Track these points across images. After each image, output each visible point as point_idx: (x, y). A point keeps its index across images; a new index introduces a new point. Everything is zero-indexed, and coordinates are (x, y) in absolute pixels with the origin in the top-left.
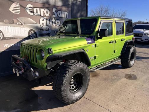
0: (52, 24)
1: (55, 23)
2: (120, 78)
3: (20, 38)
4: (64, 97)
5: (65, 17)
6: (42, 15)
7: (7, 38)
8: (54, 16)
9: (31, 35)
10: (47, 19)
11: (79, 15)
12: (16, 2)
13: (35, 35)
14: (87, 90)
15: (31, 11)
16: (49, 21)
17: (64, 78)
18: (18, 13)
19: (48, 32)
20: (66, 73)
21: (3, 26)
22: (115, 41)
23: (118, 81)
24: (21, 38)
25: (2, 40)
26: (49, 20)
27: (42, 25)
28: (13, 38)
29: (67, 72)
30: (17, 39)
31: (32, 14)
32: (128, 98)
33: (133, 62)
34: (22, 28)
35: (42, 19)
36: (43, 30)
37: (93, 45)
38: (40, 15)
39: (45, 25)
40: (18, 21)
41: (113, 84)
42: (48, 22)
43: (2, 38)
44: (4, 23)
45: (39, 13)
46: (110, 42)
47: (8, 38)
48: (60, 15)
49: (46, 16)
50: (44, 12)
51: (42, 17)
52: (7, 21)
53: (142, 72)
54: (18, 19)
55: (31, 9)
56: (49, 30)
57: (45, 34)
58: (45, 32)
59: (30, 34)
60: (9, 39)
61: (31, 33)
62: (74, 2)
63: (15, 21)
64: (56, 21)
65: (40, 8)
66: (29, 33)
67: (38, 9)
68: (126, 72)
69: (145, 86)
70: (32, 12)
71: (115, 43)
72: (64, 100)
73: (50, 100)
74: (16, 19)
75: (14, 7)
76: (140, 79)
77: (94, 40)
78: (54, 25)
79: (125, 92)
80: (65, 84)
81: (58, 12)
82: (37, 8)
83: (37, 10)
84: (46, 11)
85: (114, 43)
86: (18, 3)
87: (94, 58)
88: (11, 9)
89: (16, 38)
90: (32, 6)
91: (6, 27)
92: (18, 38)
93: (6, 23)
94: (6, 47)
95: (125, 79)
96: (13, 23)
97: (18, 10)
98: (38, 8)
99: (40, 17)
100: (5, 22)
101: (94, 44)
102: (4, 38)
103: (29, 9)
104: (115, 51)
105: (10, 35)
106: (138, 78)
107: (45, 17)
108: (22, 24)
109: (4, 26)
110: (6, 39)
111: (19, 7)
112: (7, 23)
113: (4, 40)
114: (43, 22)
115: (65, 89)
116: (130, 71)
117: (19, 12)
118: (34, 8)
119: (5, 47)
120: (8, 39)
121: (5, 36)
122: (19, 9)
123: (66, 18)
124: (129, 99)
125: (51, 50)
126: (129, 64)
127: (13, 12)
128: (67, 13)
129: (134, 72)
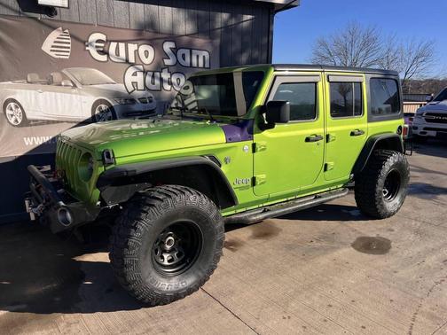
0: (162, 86)
1: (170, 83)
2: (336, 245)
3: (67, 122)
4: (134, 281)
5: (201, 65)
6: (132, 60)
7: (34, 121)
8: (167, 62)
9: (98, 115)
10: (145, 72)
11: (244, 58)
12: (61, 28)
13: (110, 114)
14: (213, 270)
15: (101, 49)
16: (153, 77)
17: (133, 230)
18: (66, 56)
19: (149, 106)
20: (140, 220)
21: (23, 91)
22: (328, 136)
23: (324, 253)
24: (72, 122)
25: (21, 125)
26: (151, 73)
27: (130, 88)
28: (48, 122)
29: (143, 215)
30: (60, 124)
31: (104, 58)
32: (331, 303)
33: (397, 200)
34: (74, 96)
35: (131, 70)
36: (133, 101)
37: (247, 145)
38: (127, 61)
39: (141, 86)
40: (65, 77)
41: (303, 263)
42: (149, 79)
43: (20, 121)
44: (28, 82)
45: (122, 54)
46: (308, 140)
47: (37, 121)
48: (184, 59)
49: (143, 64)
50: (136, 52)
51: (132, 65)
52: (36, 77)
53: (417, 232)
54: (64, 71)
55: (102, 45)
56: (151, 101)
57: (141, 112)
58: (138, 107)
59: (97, 112)
60: (40, 124)
61: (101, 108)
62: (230, 23)
63: (56, 76)
64: (171, 75)
65: (126, 42)
66: (93, 109)
67: (122, 46)
68: (362, 231)
69: (402, 273)
70: (104, 52)
71: (327, 141)
72: (133, 291)
73: (110, 291)
74: (59, 71)
75: (55, 42)
76: (400, 253)
77: (251, 132)
78: (167, 87)
79: (331, 286)
80: (134, 248)
81: (180, 52)
82: (118, 41)
83: (117, 48)
84: (143, 48)
85: (322, 142)
86: (67, 31)
87: (250, 183)
88: (47, 46)
89: (58, 122)
90: (103, 37)
91: (33, 92)
92: (62, 122)
93: (31, 83)
94: (31, 143)
95: (352, 249)
96: (50, 82)
97: (65, 47)
98: (122, 41)
99: (127, 65)
100: (29, 80)
101: (250, 142)
102: (26, 122)
103: (96, 47)
104: (326, 165)
105: (41, 114)
106: (392, 250)
107: (141, 67)
108: (75, 86)
109: (28, 91)
110: (32, 123)
111: (69, 41)
112: (35, 83)
113: (27, 126)
114: (135, 79)
115: (136, 262)
116: (380, 229)
117: (69, 54)
118: (108, 42)
119: (27, 144)
120: (35, 125)
121: (29, 116)
122: (69, 45)
123: (204, 67)
124: (330, 306)
125: (108, 156)
126: (378, 206)
127: (53, 54)
128: (206, 54)
129: (393, 230)
